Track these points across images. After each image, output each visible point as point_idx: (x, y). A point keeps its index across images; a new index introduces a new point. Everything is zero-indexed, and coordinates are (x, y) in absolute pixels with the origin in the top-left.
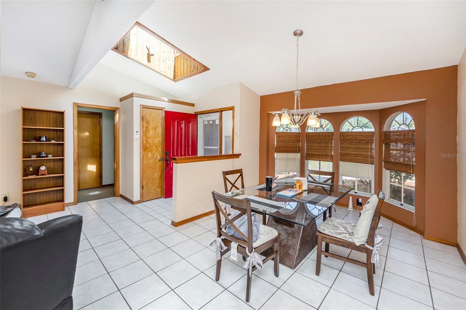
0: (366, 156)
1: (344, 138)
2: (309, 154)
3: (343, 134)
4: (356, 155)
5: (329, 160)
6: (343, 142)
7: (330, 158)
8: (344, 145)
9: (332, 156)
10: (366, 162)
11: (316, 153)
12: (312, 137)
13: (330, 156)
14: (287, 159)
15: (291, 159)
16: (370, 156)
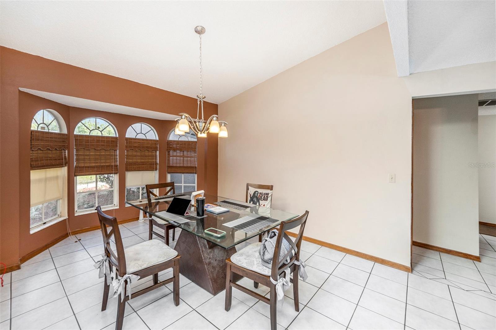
0: (152, 164)
1: (131, 145)
2: (80, 167)
3: (129, 140)
4: (143, 163)
5: (114, 171)
6: (130, 150)
7: (114, 169)
8: (130, 153)
9: (117, 166)
10: (151, 169)
11: (94, 165)
12: (86, 142)
13: (114, 166)
14: (46, 179)
15: (51, 179)
16: (155, 164)
